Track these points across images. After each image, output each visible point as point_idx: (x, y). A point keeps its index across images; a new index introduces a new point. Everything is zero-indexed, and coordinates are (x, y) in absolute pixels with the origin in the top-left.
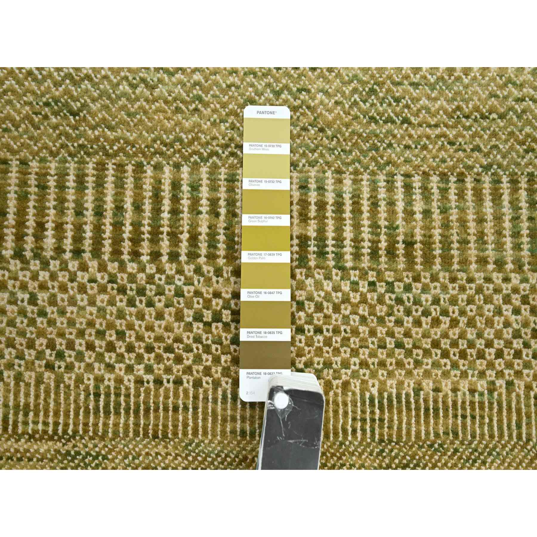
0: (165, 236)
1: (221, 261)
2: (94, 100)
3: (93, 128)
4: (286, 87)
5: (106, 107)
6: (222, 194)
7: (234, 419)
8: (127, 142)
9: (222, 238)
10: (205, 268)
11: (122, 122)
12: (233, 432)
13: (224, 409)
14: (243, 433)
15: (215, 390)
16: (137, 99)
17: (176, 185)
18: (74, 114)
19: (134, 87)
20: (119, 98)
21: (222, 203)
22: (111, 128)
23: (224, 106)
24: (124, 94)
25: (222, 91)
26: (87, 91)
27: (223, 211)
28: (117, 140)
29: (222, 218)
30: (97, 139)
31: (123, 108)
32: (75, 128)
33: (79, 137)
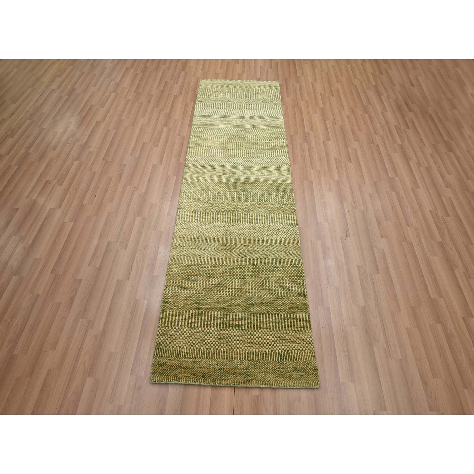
0: (212, 324)
1: (222, 328)
2: (201, 301)
3: (201, 306)
4: (233, 299)
5: (203, 302)
6: (222, 317)
7: (223, 356)
8: (206, 308)
9: (222, 324)
10: (219, 329)
11: (206, 305)
12: (223, 358)
13: (221, 354)
14: (225, 358)
15: (220, 350)
16: (208, 301)
17: (214, 315)
18: (198, 303)
19: (208, 299)
20: (205, 301)
21: (222, 318)
22: (204, 306)
23: (223, 302)
24: (206, 300)
25: (222, 299)
26: (200, 300)
27: (222, 319)
28: (205, 307)
29: (222, 321)
30: (201, 307)
31: (206, 302)
32: (198, 305)
33: (198, 307)
